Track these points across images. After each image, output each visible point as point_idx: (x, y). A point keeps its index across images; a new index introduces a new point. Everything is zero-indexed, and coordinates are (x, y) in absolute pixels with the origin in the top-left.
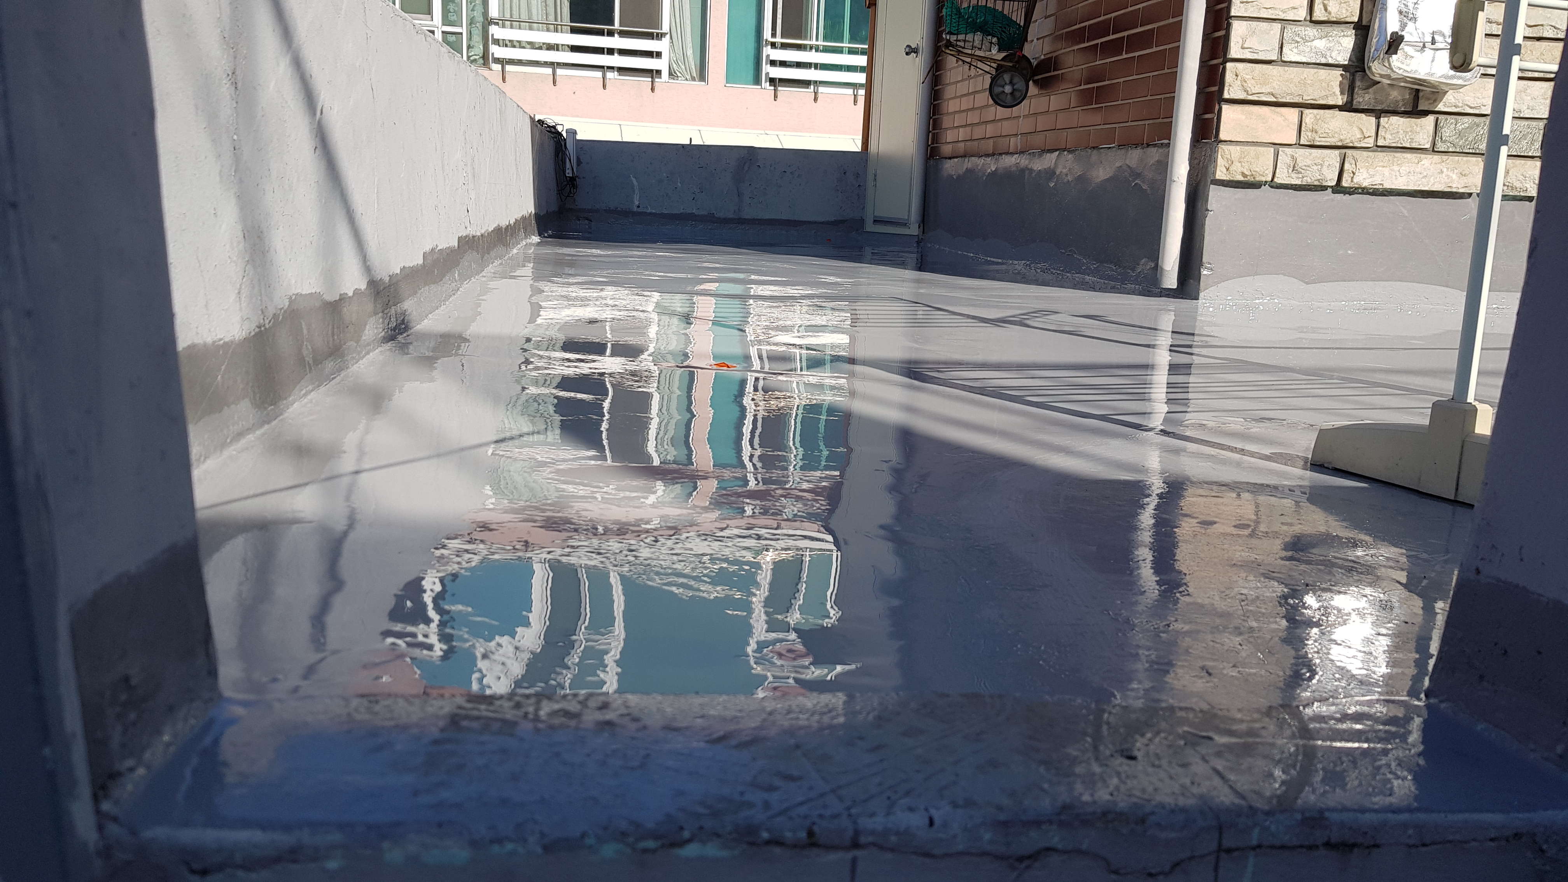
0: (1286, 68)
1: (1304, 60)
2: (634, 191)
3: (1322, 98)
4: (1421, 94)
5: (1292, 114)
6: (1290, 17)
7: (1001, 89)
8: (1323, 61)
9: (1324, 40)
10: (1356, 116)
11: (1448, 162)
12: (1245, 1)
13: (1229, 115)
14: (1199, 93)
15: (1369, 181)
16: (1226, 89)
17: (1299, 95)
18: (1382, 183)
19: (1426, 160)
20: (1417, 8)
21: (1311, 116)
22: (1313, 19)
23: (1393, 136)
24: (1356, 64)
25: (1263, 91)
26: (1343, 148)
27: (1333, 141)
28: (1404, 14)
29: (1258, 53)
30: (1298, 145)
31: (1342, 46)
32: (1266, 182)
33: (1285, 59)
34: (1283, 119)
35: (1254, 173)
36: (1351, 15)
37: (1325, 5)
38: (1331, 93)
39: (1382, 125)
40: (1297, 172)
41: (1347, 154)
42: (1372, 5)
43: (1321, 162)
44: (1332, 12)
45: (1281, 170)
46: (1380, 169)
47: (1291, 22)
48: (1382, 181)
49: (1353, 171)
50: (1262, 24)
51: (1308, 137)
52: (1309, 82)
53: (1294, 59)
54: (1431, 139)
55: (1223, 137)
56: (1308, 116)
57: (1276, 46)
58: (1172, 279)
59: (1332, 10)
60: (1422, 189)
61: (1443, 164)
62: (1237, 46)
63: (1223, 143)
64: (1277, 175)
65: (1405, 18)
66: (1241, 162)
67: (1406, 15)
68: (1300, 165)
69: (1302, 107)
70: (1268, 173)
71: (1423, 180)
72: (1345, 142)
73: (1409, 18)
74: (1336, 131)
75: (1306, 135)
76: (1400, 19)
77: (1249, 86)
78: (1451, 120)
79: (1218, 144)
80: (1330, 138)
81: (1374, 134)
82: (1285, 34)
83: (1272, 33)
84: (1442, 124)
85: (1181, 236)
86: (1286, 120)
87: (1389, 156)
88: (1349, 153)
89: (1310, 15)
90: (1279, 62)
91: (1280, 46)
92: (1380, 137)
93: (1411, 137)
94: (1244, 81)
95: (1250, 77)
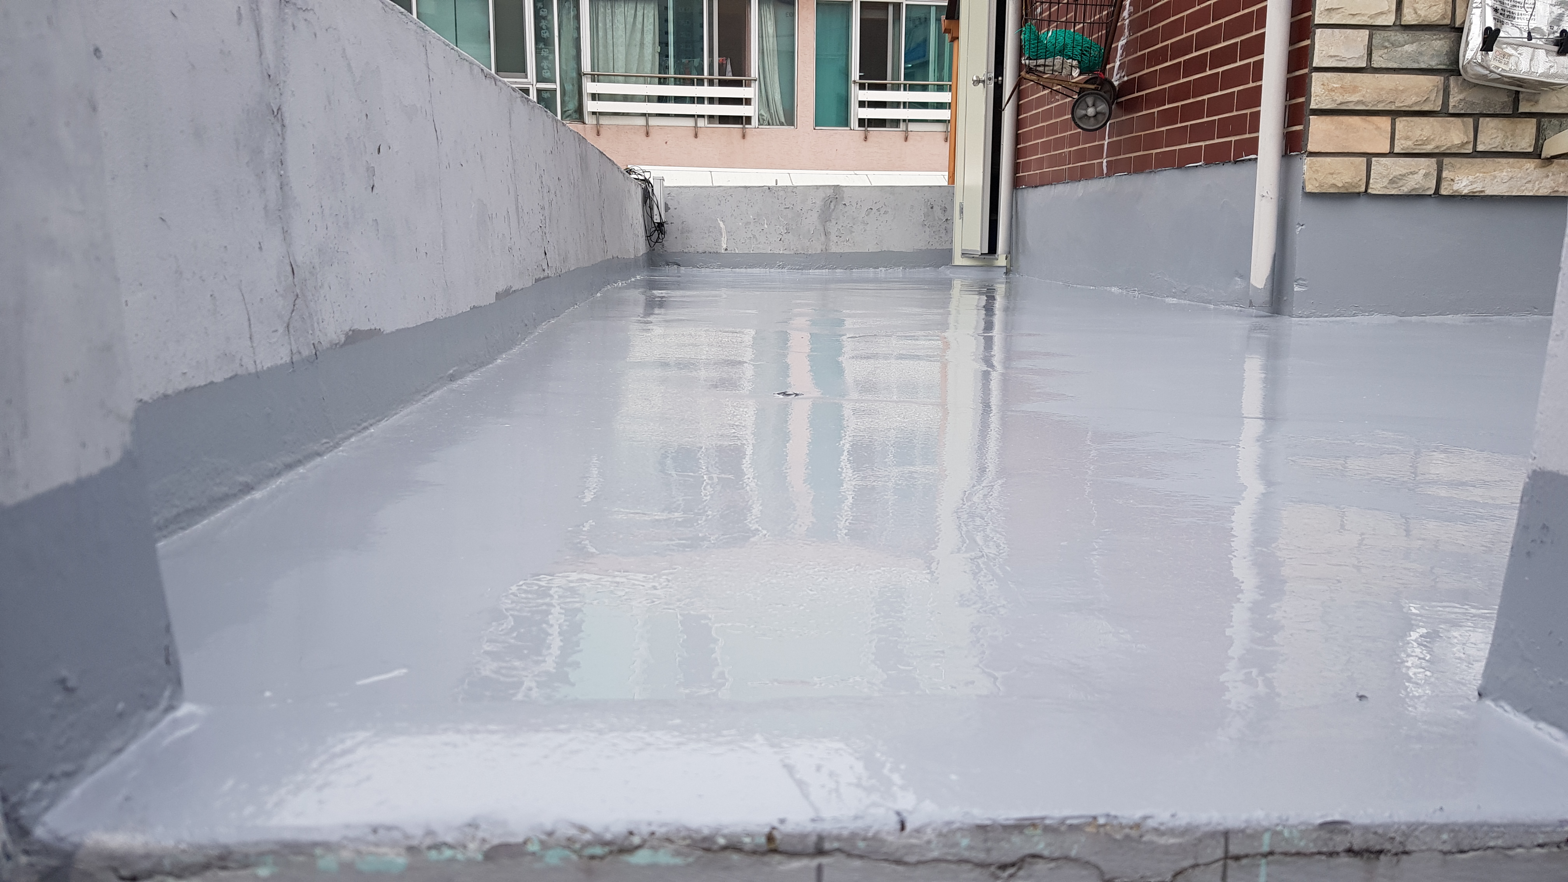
0: (1377, 75)
1: (1395, 66)
2: (721, 234)
3: (1416, 103)
4: (1521, 96)
5: (1384, 122)
6: (1379, 22)
7: (1084, 112)
8: (1416, 66)
9: (1415, 44)
10: (1452, 121)
11: (1553, 165)
12: (1330, 7)
13: (1317, 126)
14: (1286, 106)
15: (1470, 188)
16: (1313, 99)
17: (1391, 102)
18: (1483, 189)
19: (1530, 165)
20: (1515, 6)
21: (1404, 123)
22: (1402, 23)
23: (1494, 140)
24: (1450, 68)
25: (1352, 100)
26: (1439, 156)
27: (1428, 148)
28: (1500, 11)
29: (1345, 61)
30: (1391, 154)
31: (1435, 50)
32: (1359, 193)
33: (1375, 66)
34: (1375, 126)
35: (1346, 185)
36: (1443, 17)
37: (1415, 9)
38: (1425, 98)
39: (1480, 129)
40: (1392, 182)
41: (1444, 161)
42: (1466, 5)
43: (1417, 170)
44: (1423, 15)
45: (1374, 180)
46: (1481, 175)
47: (1380, 28)
48: (1483, 187)
49: (1452, 178)
50: (1349, 31)
51: (1402, 145)
52: (1401, 88)
53: (1384, 66)
54: (1534, 142)
55: (1311, 147)
56: (1402, 123)
57: (1363, 51)
58: (1265, 297)
59: (1422, 13)
60: (1527, 194)
61: (1548, 167)
62: (1321, 55)
63: (1312, 154)
64: (1371, 186)
65: (1501, 16)
66: (1332, 174)
67: (1503, 13)
68: (1394, 173)
69: (1395, 114)
70: (1360, 183)
71: (1527, 185)
72: (1442, 150)
73: (1506, 16)
74: (1432, 137)
75: (1399, 144)
76: (1496, 17)
77: (1337, 94)
78: (1555, 121)
79: (1307, 156)
80: (1426, 145)
81: (1472, 139)
82: (1373, 40)
83: (1359, 39)
84: (1545, 126)
85: (1273, 253)
86: (1378, 128)
87: (1489, 162)
88: (1446, 160)
89: (1399, 20)
90: (1369, 69)
91: (1369, 52)
92: (1478, 143)
93: (1512, 141)
94: (1332, 90)
95: (1337, 85)
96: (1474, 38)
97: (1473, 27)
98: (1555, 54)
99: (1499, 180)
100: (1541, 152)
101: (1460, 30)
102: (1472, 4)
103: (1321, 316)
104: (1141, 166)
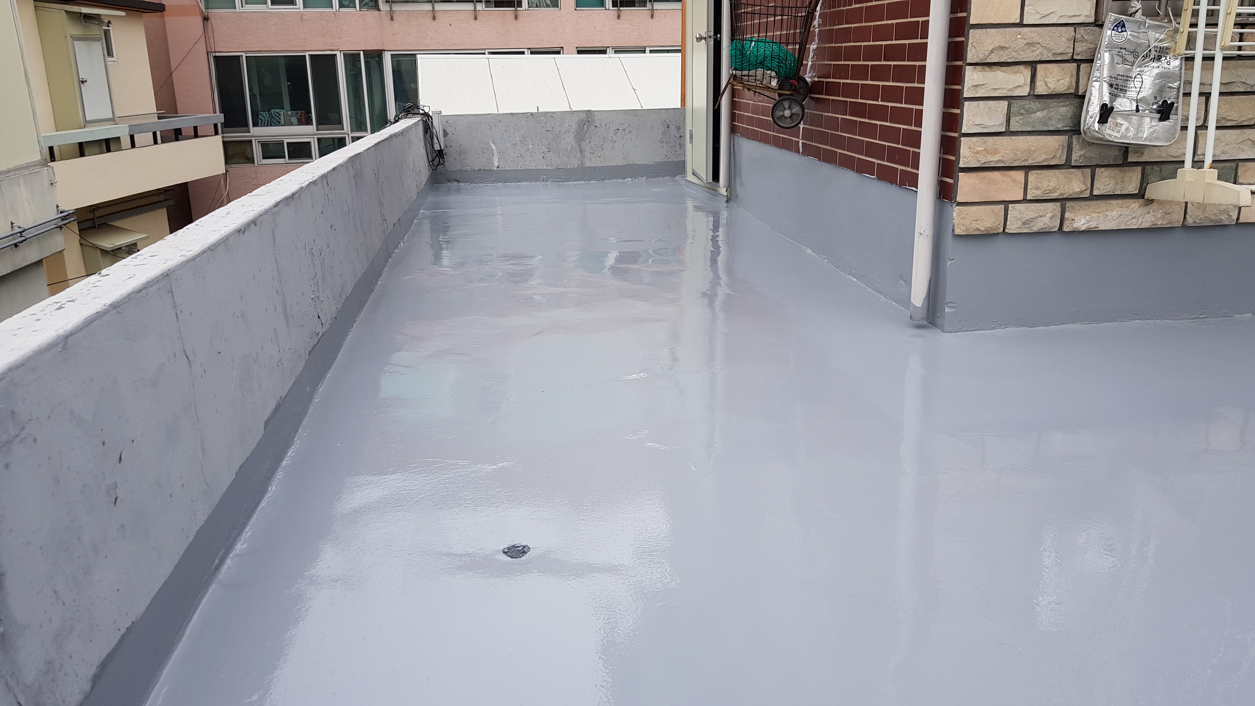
0: (1014, 138)
1: (1029, 129)
2: (493, 155)
3: (1045, 160)
4: (1130, 149)
5: (1019, 176)
6: (1016, 93)
7: (781, 113)
8: (1045, 129)
9: (1045, 111)
10: (1074, 172)
11: (1154, 204)
12: (976, 84)
13: (964, 181)
14: (940, 158)
15: (1087, 225)
16: (961, 160)
17: (1025, 160)
18: (1097, 226)
19: (1135, 205)
20: (1127, 80)
21: (1036, 175)
22: (1035, 94)
23: (1106, 186)
24: (1073, 129)
25: (993, 160)
26: (1063, 201)
27: (1054, 195)
28: (1115, 86)
29: (988, 128)
30: (1025, 201)
31: (1061, 115)
32: (998, 234)
33: (1012, 130)
34: (1011, 179)
35: (988, 229)
36: (1069, 88)
37: (1045, 82)
38: (1052, 156)
39: (1096, 177)
40: (1024, 223)
41: (1067, 205)
42: (1087, 78)
43: (1045, 214)
44: (1052, 88)
45: (1011, 222)
46: (1096, 215)
47: (1017, 98)
48: (1097, 224)
49: (1073, 218)
50: (991, 103)
51: (1033, 193)
52: (1033, 149)
53: (1020, 130)
54: (1139, 185)
55: (959, 199)
56: (1033, 176)
57: (1003, 119)
58: (922, 314)
59: (1052, 86)
60: (1132, 228)
61: (1150, 206)
62: (969, 124)
63: (960, 204)
64: (1008, 227)
65: (1115, 90)
66: (976, 220)
67: (1117, 87)
68: (1026, 218)
69: (1027, 169)
70: (999, 226)
71: (1132, 220)
72: (1065, 196)
73: (1119, 90)
74: (1057, 187)
75: (1031, 193)
76: (1111, 92)
77: (981, 156)
78: (1156, 168)
79: (956, 206)
80: (1052, 193)
81: (1089, 186)
82: (1012, 108)
83: (1000, 110)
84: (1148, 173)
85: (929, 279)
86: (1014, 181)
87: (1102, 203)
88: (1069, 204)
89: (1033, 91)
90: (1007, 133)
91: (1008, 118)
92: (1094, 188)
93: (1122, 186)
94: (977, 153)
95: (982, 148)
96: (1093, 109)
97: (1092, 98)
98: (1157, 120)
99: (1110, 218)
100: (1145, 193)
101: (1083, 97)
102: (1093, 78)
103: (967, 331)
104: (829, 158)
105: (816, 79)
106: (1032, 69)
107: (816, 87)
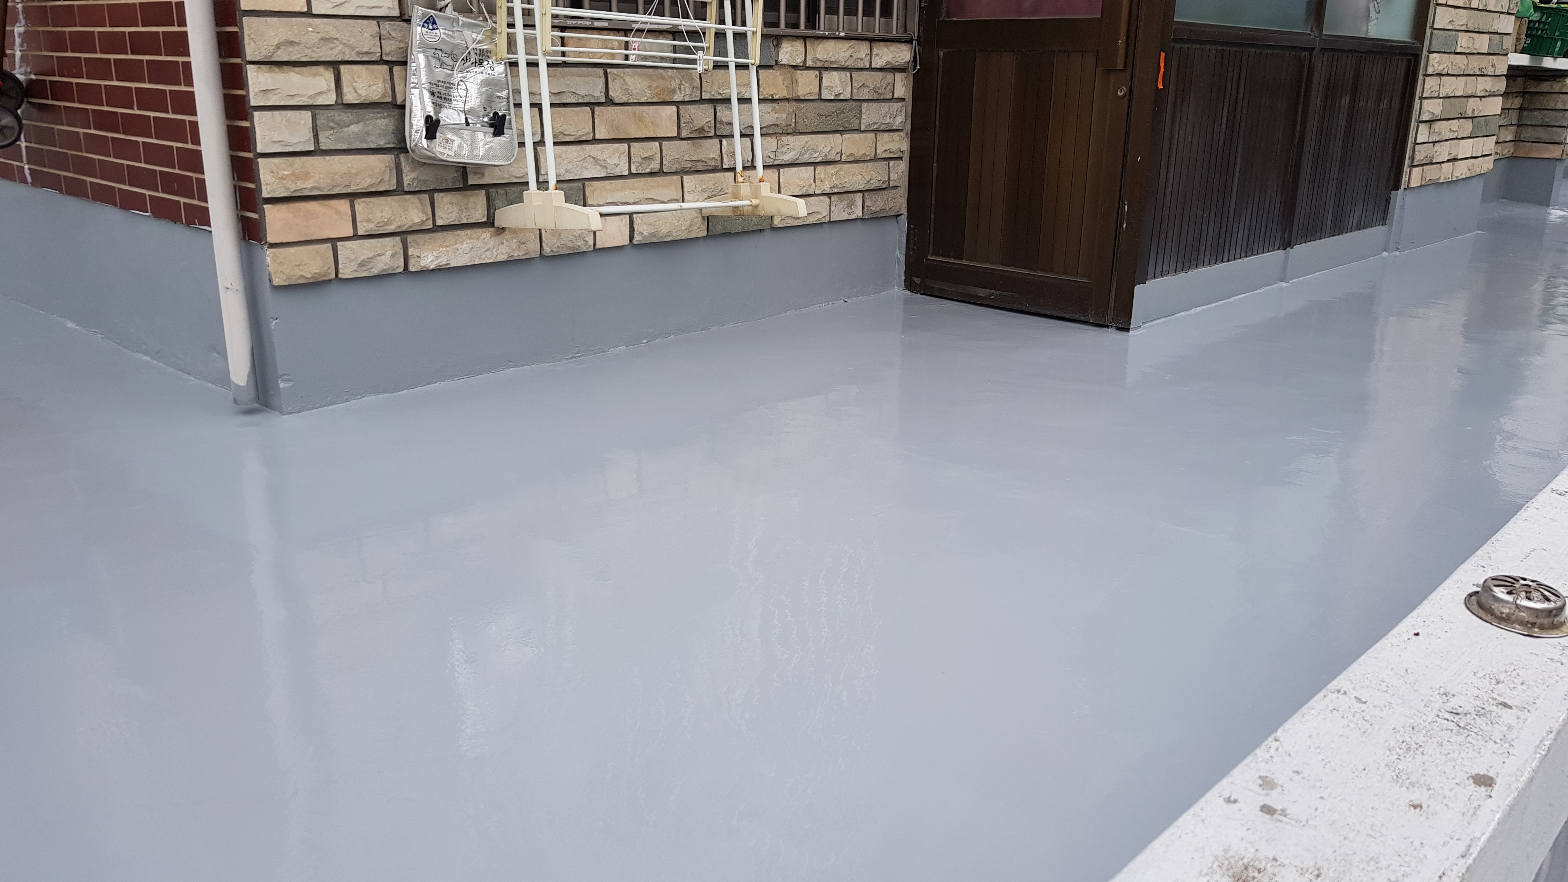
0: (327, 158)
1: (345, 147)
3: (372, 185)
4: (468, 170)
5: (343, 205)
6: (320, 101)
8: (365, 146)
9: (360, 124)
10: (410, 199)
11: (506, 232)
12: (265, 89)
13: (273, 215)
14: (235, 186)
15: (436, 263)
16: (263, 187)
17: (346, 186)
18: (448, 262)
19: (486, 234)
20: (450, 88)
21: (363, 205)
22: (344, 102)
23: (451, 214)
24: (398, 146)
25: (306, 186)
26: (403, 234)
27: (391, 228)
28: (437, 94)
29: (291, 146)
30: (356, 237)
31: (381, 129)
32: (330, 280)
33: (323, 148)
34: (334, 211)
35: (315, 275)
36: (384, 96)
37: (354, 88)
38: (379, 180)
39: (436, 204)
40: (361, 265)
41: (408, 239)
42: (404, 83)
43: (383, 252)
44: (363, 95)
45: (344, 265)
46: (444, 249)
47: (321, 107)
48: (448, 261)
49: (418, 255)
50: (290, 113)
51: (364, 227)
52: (354, 171)
53: (333, 148)
54: (486, 212)
55: (271, 239)
56: (361, 205)
57: (310, 135)
58: (251, 394)
59: (363, 93)
60: (488, 262)
61: (502, 235)
62: (264, 141)
63: (272, 246)
64: (340, 271)
65: (438, 99)
66: (298, 265)
67: (439, 95)
68: (362, 258)
69: (352, 196)
70: (329, 271)
71: (486, 253)
72: (404, 229)
73: (443, 99)
74: (392, 218)
75: (362, 226)
76: (434, 101)
77: (289, 182)
78: (501, 191)
79: (269, 248)
80: (388, 225)
81: (431, 215)
82: (317, 120)
83: (302, 122)
84: (494, 196)
85: (250, 347)
86: (337, 212)
87: (449, 235)
88: (410, 238)
89: (340, 99)
90: (318, 152)
91: (315, 133)
92: (437, 218)
93: (467, 214)
94: (283, 178)
95: (288, 173)
96: (417, 123)
97: (414, 108)
98: (491, 136)
99: (461, 252)
100: (494, 220)
101: (402, 107)
102: (410, 84)
103: (313, 408)
104: (75, 190)
105: (33, 77)
106: (334, 71)
107: (33, 89)
